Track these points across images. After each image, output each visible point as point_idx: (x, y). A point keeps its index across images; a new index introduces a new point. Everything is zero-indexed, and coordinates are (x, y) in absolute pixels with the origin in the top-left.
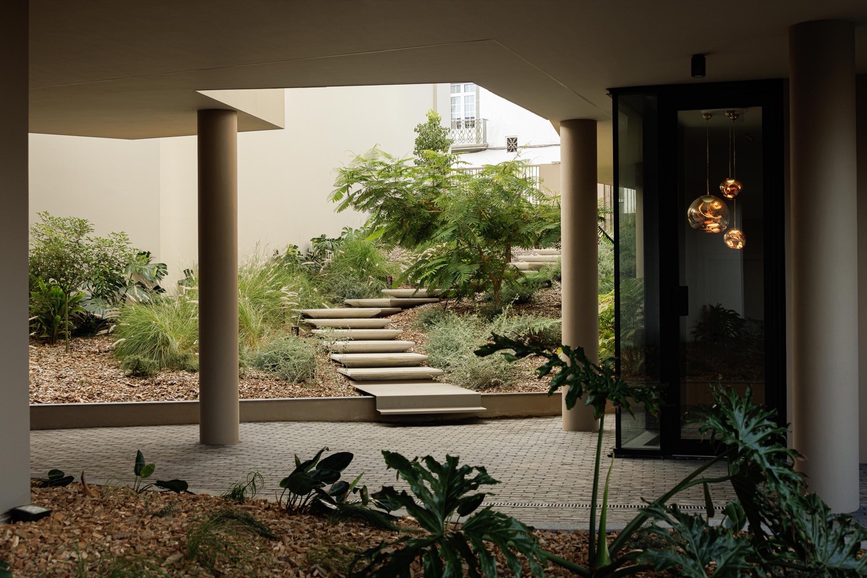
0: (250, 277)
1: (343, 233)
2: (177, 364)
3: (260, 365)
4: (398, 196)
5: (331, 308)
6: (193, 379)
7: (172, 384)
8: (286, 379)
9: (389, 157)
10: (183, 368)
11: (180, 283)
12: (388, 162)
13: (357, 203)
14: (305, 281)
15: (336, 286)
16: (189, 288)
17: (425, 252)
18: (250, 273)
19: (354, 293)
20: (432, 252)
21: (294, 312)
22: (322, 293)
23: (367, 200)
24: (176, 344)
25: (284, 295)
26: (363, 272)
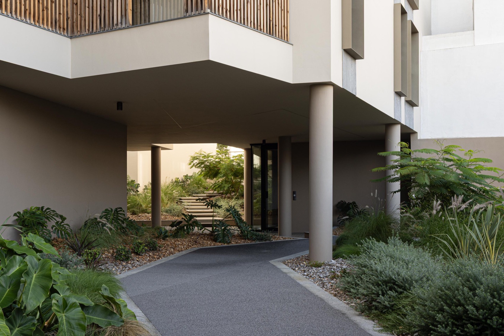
0: (164, 188)
1: (193, 174)
2: (144, 211)
3: (167, 212)
4: (208, 164)
5: (188, 197)
6: (150, 216)
7: (143, 216)
8: (174, 215)
9: (205, 153)
10: (146, 212)
11: (144, 189)
12: (205, 154)
13: (195, 166)
14: (181, 189)
15: (190, 190)
16: (147, 191)
17: (219, 180)
18: (164, 186)
19: (196, 193)
20: (221, 180)
21: (177, 198)
22: (186, 192)
23: (199, 165)
24: (144, 206)
25: (174, 193)
26: (199, 186)
